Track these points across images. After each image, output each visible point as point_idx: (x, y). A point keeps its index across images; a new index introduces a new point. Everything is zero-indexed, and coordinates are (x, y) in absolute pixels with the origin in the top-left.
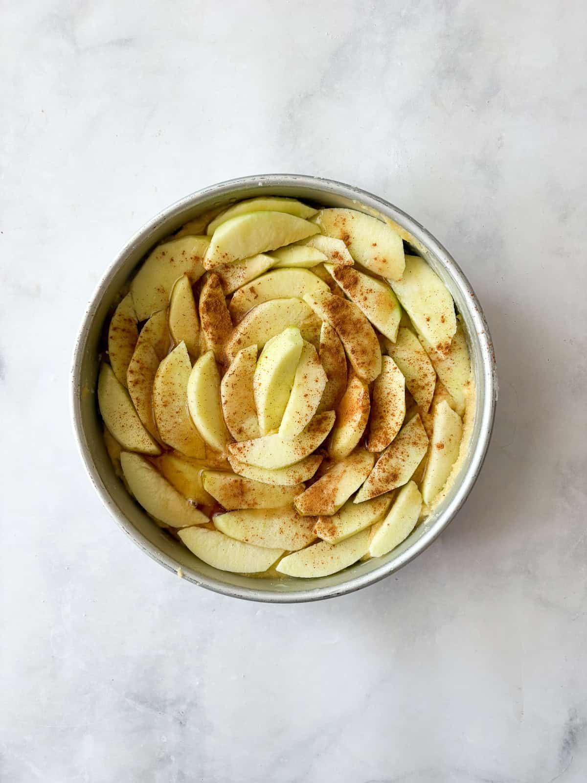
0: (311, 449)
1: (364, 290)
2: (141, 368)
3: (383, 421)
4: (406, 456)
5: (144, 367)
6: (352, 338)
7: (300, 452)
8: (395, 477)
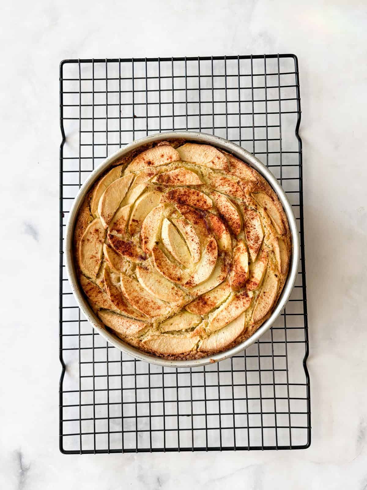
0: (215, 259)
1: (175, 177)
2: (115, 297)
3: (232, 220)
4: (254, 226)
5: (115, 296)
6: (189, 201)
7: (212, 263)
8: (258, 238)
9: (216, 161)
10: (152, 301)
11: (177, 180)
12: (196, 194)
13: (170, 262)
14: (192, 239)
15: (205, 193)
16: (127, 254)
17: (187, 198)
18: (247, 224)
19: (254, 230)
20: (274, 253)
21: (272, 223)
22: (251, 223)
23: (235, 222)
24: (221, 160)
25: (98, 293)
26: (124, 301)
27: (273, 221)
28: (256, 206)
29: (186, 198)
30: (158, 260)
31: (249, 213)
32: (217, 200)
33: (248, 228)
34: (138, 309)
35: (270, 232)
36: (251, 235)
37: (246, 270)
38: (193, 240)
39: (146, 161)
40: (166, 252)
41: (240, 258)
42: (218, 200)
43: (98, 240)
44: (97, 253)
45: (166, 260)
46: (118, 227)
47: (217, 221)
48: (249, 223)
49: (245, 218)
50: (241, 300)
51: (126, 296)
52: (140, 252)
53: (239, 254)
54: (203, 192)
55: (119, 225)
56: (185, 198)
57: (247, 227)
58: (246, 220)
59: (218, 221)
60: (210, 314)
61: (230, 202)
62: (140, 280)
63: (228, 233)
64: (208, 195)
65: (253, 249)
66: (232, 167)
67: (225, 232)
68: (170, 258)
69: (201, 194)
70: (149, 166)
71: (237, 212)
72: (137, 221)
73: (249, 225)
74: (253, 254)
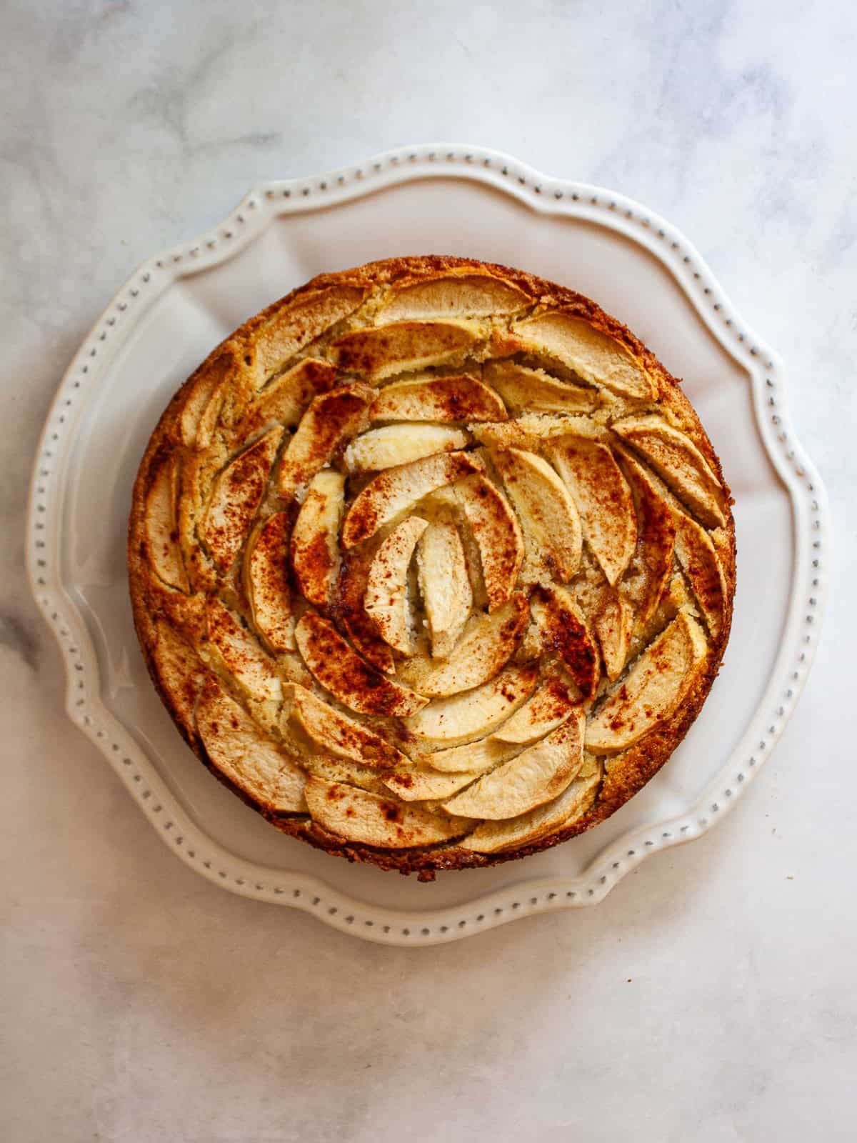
9: (225, 723)
10: (579, 477)
11: (348, 734)
12: (326, 672)
13: (482, 547)
14: (387, 580)
15: (301, 659)
16: (573, 624)
17: (351, 674)
18: (241, 528)
19: (235, 502)
20: (219, 417)
21: (180, 492)
22: (231, 523)
23: (270, 546)
24: (210, 720)
25: (699, 570)
26: (642, 517)
27: (174, 496)
28: (193, 558)
29: (354, 677)
30: (507, 568)
31: (220, 552)
32: (279, 629)
33: (245, 517)
34: (622, 478)
35: (198, 473)
36: (248, 494)
37: (308, 418)
38: (389, 576)
39: (397, 825)
40: (475, 575)
41: (307, 456)
42: (277, 625)
43: (627, 703)
44: (649, 673)
45: (488, 555)
46: (558, 704)
47: (308, 584)
48: (235, 526)
49: (240, 543)
50: (363, 355)
51: (631, 526)
52: (540, 612)
53: (306, 466)
54: (305, 667)
55: (553, 707)
56: (357, 679)
57: (245, 520)
58: (240, 537)
59: (306, 582)
60: (457, 366)
61: (251, 604)
62: (577, 546)
63: (295, 540)
64: (296, 652)
65: (264, 459)
66: (196, 687)
67: (301, 547)
68: (474, 554)
69: (312, 664)
70: (395, 806)
71: (253, 568)
72: (503, 693)
73: (239, 523)
74: (270, 447)
